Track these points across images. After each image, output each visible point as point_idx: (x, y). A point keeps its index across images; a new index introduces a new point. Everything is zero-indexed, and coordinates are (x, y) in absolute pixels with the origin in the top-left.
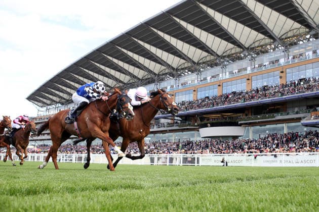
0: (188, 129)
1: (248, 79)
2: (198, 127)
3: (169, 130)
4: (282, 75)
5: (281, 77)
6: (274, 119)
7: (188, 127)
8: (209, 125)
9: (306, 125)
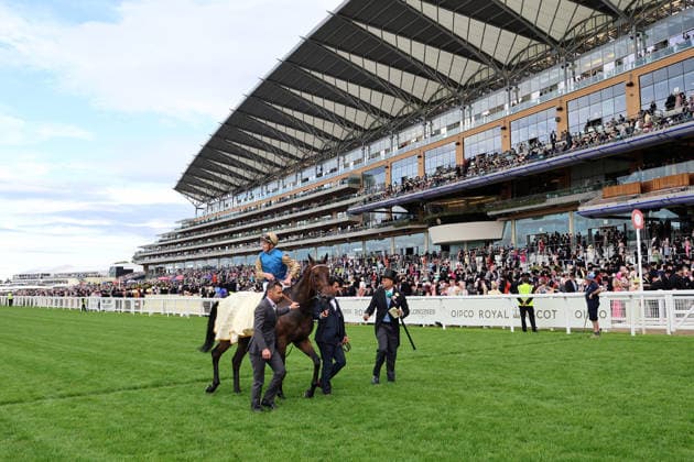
0: (409, 230)
1: (504, 128)
2: (425, 226)
3: (383, 233)
4: (560, 114)
5: (558, 120)
6: (544, 205)
7: (409, 227)
8: (439, 221)
9: (591, 216)
